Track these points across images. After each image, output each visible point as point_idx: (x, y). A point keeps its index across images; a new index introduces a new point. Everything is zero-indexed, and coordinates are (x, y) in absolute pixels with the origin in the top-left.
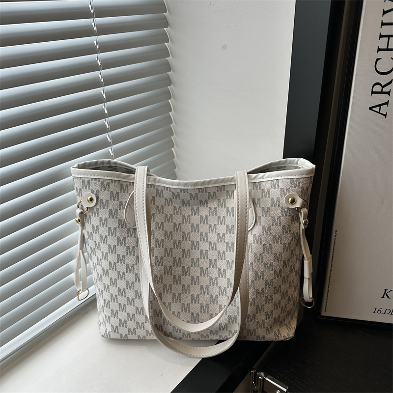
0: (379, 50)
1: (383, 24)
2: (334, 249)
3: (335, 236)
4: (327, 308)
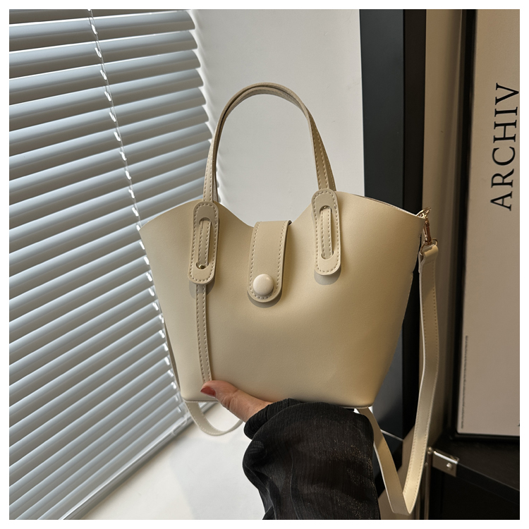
0: (496, 139)
1: (497, 112)
2: (466, 357)
3: (466, 342)
4: (464, 424)
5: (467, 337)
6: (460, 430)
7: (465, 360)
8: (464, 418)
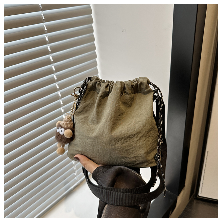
2: (206, 161)
3: (207, 154)
4: (202, 192)
5: (208, 151)
6: (200, 195)
7: (206, 162)
8: (202, 189)
